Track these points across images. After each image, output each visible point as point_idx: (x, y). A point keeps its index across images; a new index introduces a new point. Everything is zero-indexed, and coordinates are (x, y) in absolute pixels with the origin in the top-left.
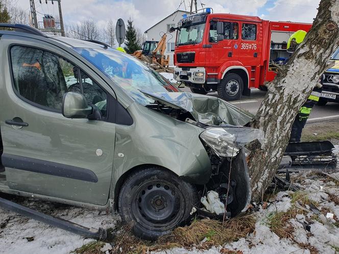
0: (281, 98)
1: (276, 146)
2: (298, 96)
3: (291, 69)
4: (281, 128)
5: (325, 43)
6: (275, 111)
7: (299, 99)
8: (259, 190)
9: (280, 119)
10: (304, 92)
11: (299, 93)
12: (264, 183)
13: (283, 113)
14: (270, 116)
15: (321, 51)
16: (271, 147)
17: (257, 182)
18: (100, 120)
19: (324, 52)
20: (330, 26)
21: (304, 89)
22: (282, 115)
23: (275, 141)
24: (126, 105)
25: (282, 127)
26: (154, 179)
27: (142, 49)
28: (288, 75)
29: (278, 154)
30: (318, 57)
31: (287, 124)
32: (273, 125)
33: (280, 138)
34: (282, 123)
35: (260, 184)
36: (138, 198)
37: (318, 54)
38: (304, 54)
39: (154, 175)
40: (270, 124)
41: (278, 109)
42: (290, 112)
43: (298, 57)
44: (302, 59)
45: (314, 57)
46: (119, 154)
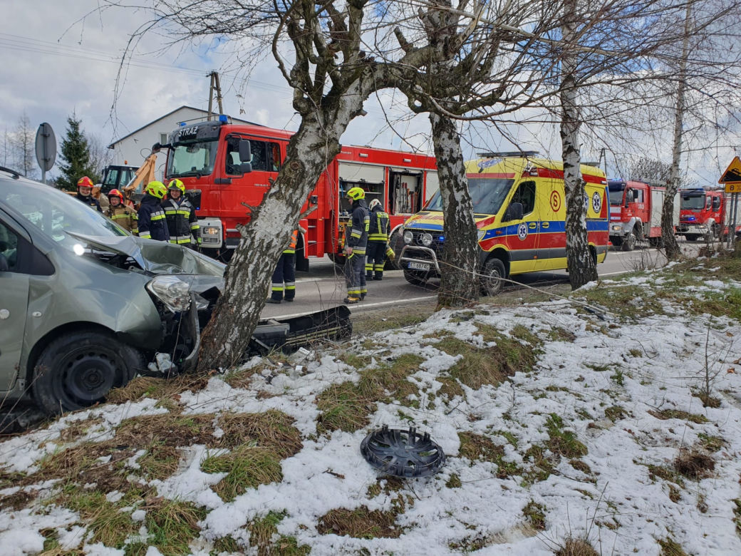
0: (252, 243)
1: (247, 299)
2: (272, 241)
3: (262, 210)
4: (253, 278)
5: (293, 182)
6: (246, 258)
7: (273, 244)
8: (227, 352)
9: (251, 267)
10: (278, 236)
11: (272, 237)
12: (234, 344)
13: (255, 261)
14: (241, 264)
15: (291, 191)
16: (241, 300)
17: (224, 344)
18: (6, 271)
19: (294, 192)
20: (294, 165)
21: (277, 232)
22: (254, 263)
23: (246, 294)
24: (45, 251)
25: (255, 277)
26: (85, 344)
27: (99, 182)
28: (260, 217)
29: (251, 309)
30: (288, 197)
31: (260, 273)
32: (243, 274)
33: (253, 289)
34: (254, 272)
35: (228, 346)
36: (62, 373)
37: (288, 194)
38: (275, 193)
39: (85, 339)
40: (240, 274)
41: (248, 256)
42: (264, 260)
43: (270, 197)
44: (273, 199)
45: (284, 197)
46: (35, 314)
